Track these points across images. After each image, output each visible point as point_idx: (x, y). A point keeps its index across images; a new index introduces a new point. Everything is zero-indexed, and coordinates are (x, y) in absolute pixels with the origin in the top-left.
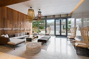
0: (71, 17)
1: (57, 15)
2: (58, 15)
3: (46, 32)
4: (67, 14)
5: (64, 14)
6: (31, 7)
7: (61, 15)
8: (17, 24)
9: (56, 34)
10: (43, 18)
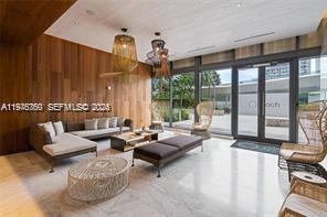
0: (320, 48)
1: (244, 48)
2: (251, 47)
3: (197, 119)
4: (298, 37)
5: (279, 41)
6: (125, 30)
7: (266, 47)
8: (93, 89)
9: (239, 129)
10: (188, 65)
